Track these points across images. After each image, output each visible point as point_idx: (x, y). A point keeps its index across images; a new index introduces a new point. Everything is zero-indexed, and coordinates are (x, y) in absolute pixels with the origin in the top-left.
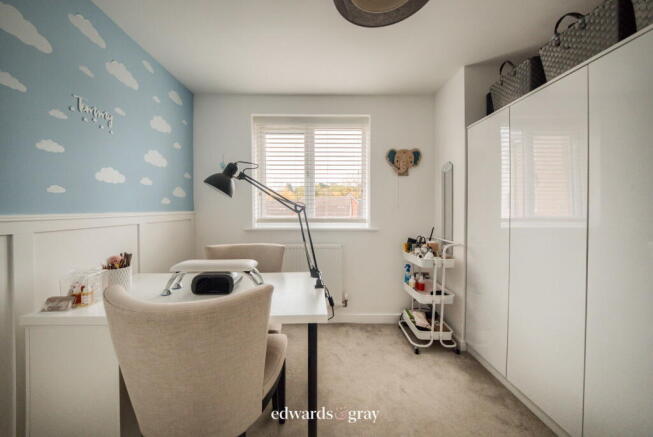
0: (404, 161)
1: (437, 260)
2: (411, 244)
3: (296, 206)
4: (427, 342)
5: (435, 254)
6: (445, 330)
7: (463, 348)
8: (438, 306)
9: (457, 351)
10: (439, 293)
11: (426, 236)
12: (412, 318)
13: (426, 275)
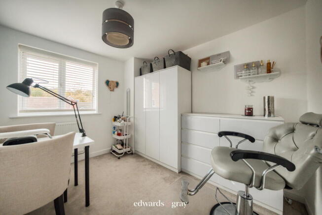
0: (112, 85)
1: (125, 123)
2: (116, 119)
3: (72, 102)
4: (122, 153)
5: (125, 121)
6: (128, 147)
7: (134, 152)
8: (126, 139)
9: (132, 154)
10: (126, 135)
11: (121, 115)
12: (116, 147)
13: (121, 130)
